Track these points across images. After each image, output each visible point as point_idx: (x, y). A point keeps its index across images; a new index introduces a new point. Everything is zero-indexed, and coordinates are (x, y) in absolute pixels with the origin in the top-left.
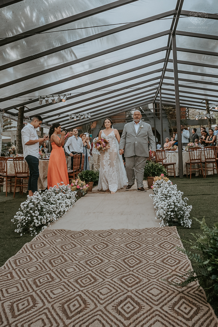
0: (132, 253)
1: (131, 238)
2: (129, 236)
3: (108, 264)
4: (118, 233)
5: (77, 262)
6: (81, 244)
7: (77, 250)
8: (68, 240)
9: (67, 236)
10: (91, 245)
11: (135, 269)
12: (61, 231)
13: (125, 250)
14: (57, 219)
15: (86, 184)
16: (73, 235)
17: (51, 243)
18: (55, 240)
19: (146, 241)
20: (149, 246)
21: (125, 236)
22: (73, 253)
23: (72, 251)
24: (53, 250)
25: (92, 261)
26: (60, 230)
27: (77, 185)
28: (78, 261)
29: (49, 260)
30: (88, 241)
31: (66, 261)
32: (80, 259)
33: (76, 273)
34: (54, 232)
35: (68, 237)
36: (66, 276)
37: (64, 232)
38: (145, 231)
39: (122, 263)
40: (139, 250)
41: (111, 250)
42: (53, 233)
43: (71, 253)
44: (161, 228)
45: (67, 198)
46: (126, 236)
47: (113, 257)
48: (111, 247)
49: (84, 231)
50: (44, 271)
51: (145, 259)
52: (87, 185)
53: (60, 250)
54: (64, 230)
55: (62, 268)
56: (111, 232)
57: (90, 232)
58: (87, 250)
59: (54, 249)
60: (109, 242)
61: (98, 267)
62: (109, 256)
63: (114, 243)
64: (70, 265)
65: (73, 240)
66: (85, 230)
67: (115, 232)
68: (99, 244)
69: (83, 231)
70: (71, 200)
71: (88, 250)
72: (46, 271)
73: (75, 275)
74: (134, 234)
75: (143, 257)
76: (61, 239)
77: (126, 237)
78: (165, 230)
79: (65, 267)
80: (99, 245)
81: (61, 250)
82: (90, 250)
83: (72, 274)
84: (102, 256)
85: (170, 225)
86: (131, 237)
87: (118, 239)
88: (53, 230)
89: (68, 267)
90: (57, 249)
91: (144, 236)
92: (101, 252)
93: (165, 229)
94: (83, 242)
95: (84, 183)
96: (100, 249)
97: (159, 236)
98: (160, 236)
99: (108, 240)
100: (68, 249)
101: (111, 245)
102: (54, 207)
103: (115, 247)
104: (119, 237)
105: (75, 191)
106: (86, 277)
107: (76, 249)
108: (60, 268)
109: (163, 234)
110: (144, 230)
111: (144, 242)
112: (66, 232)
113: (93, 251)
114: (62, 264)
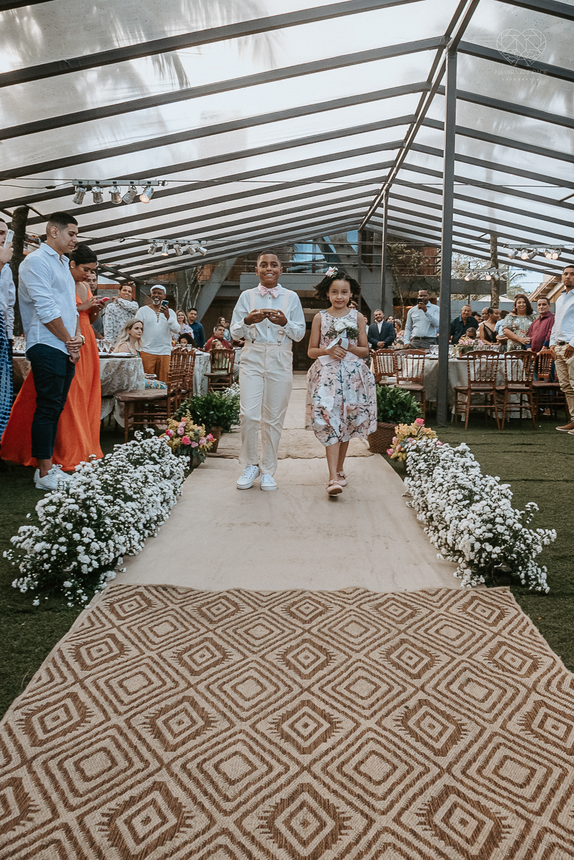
0: (417, 690)
1: (390, 625)
2: (382, 617)
3: (357, 739)
4: (348, 607)
5: (246, 726)
6: (240, 648)
7: (236, 673)
8: (195, 630)
9: (187, 608)
10: (276, 651)
11: (455, 763)
12: (164, 592)
13: (393, 676)
14: (142, 543)
15: (207, 434)
16: (204, 609)
17: (142, 640)
18: (150, 625)
19: (444, 642)
20: (459, 658)
21: (373, 618)
22: (224, 683)
23: (219, 675)
24: (154, 672)
25: (296, 721)
26: (160, 586)
27: (181, 436)
28: (249, 722)
29: (148, 721)
30: (259, 632)
31: (208, 723)
32: (255, 714)
33: (258, 785)
34: (141, 594)
35: (191, 617)
36: (227, 799)
37: (174, 593)
38: (422, 599)
39: (401, 733)
40: (434, 675)
41: (345, 675)
42: (138, 597)
43: (216, 684)
44: (468, 592)
45: (165, 477)
46: (377, 620)
47: (364, 708)
48: (342, 664)
49: (237, 593)
50: (139, 771)
51: (469, 718)
52: (210, 436)
53: (177, 672)
54: (174, 589)
55: (201, 758)
56: (323, 602)
57: (257, 598)
58: (267, 674)
59: (154, 666)
60: (328, 642)
61: (326, 753)
62: (348, 703)
63: (347, 644)
64: (226, 743)
65: (211, 627)
66: (239, 591)
67: (333, 601)
68: (298, 646)
69: (234, 592)
70: (172, 481)
71: (272, 674)
72: (146, 772)
73: (256, 793)
74: (397, 613)
75: (457, 707)
76: (172, 625)
77: (377, 623)
78: (481, 600)
79: (214, 755)
80: (301, 651)
81: (180, 671)
82: (276, 672)
83: (246, 788)
84: (323, 700)
85: (488, 584)
86: (391, 622)
87: (354, 629)
88: (138, 587)
89: (222, 750)
90: (167, 669)
91: (429, 622)
92: (318, 682)
93: (480, 596)
94: (245, 636)
95: (201, 429)
96: (308, 666)
97: (472, 619)
98: (477, 621)
99: (323, 633)
100: (204, 665)
101: (338, 652)
102: (133, 510)
103: (355, 662)
104: (355, 622)
105: (184, 457)
106: (297, 803)
107: (228, 667)
108: (196, 756)
109: (482, 613)
110: (419, 595)
111: (438, 644)
112: (180, 594)
113: (287, 675)
114: (199, 739)
